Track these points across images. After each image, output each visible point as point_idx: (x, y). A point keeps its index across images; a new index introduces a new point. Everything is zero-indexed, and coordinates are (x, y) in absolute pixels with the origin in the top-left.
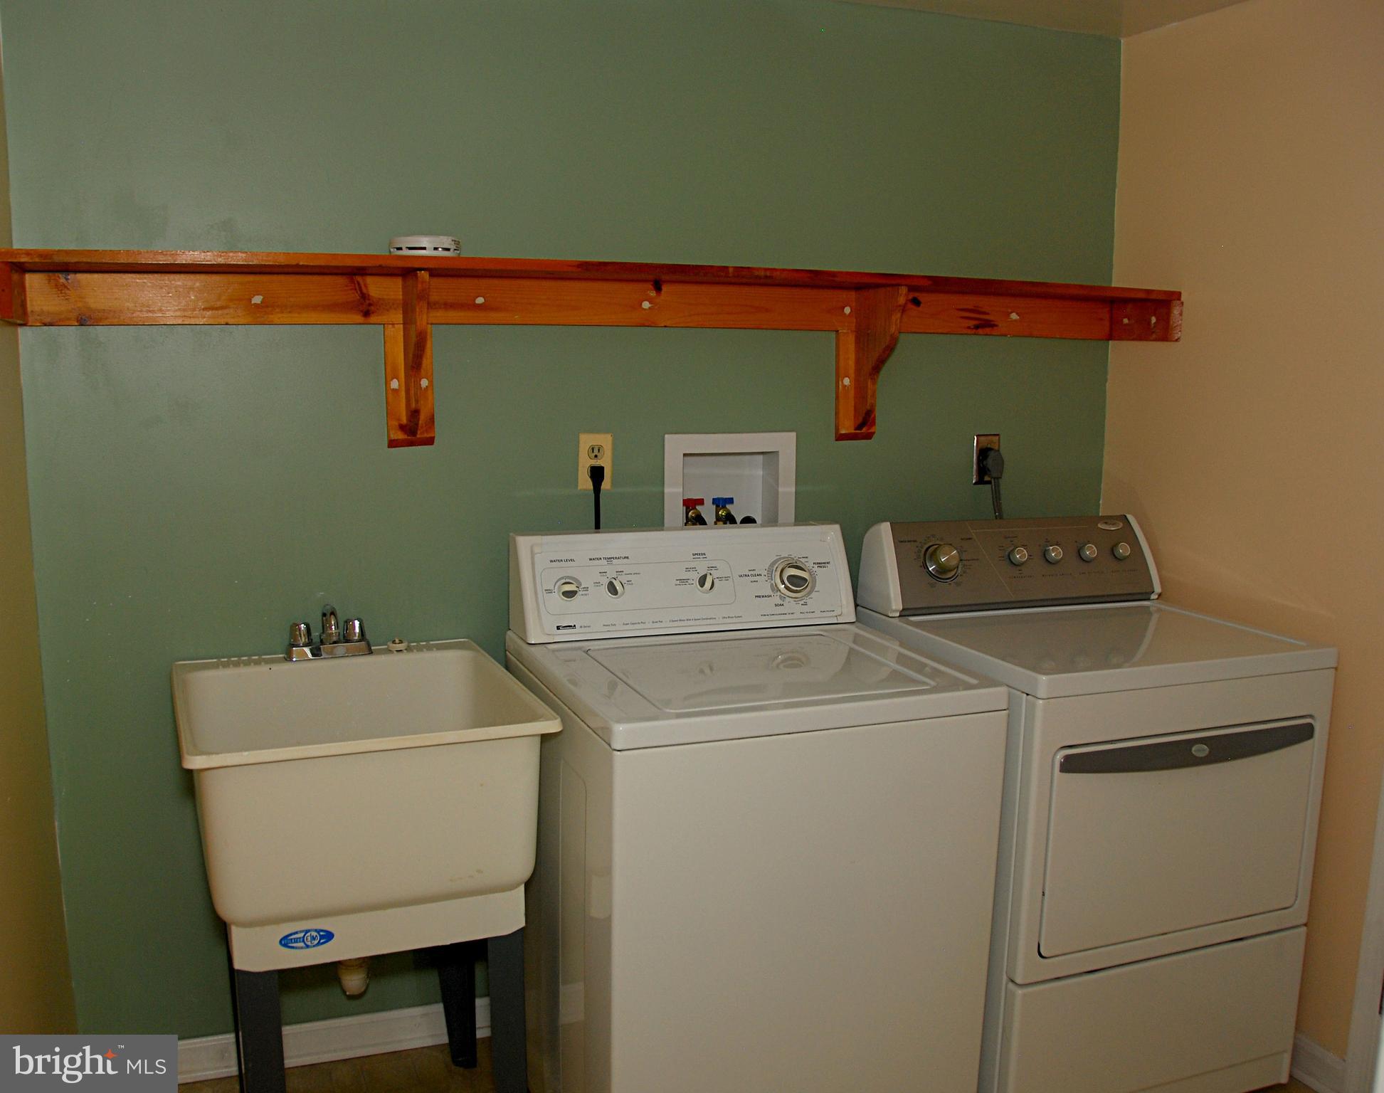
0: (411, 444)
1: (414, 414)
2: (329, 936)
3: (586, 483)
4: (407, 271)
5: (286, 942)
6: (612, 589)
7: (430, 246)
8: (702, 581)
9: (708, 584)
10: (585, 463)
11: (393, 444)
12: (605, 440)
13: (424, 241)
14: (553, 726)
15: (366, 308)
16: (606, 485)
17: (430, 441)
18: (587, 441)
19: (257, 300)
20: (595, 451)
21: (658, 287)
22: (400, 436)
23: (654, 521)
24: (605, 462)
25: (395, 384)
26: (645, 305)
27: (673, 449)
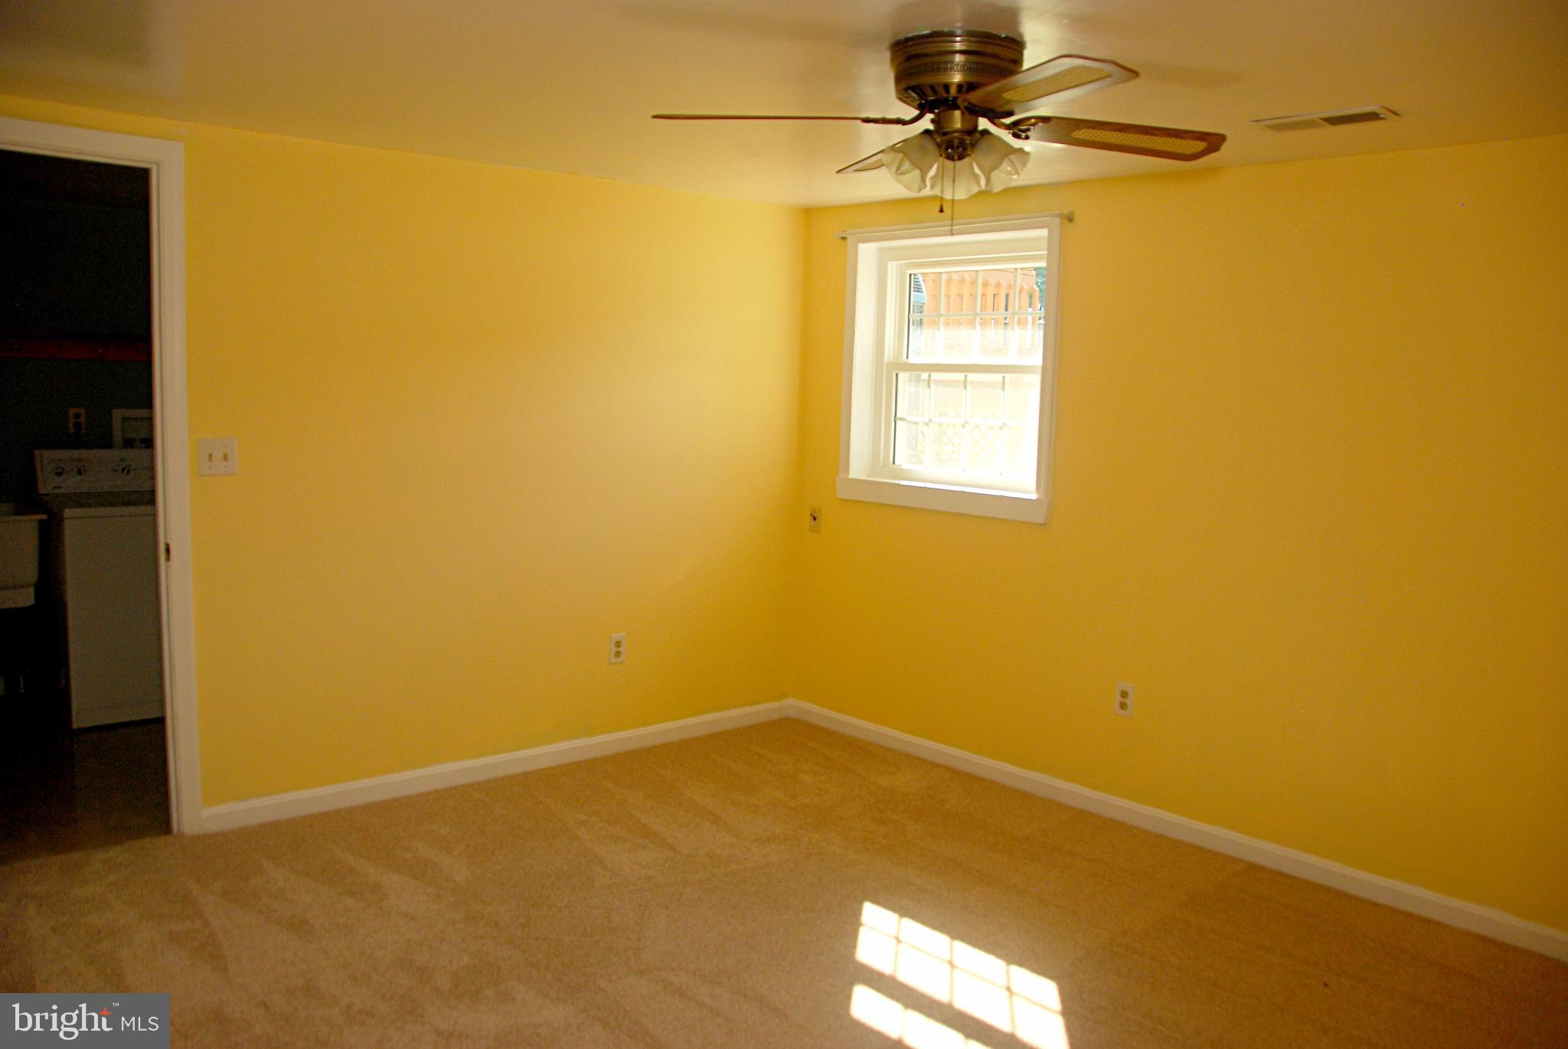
3: (73, 430)
6: (79, 472)
8: (123, 470)
10: (72, 420)
12: (82, 411)
14: (43, 517)
16: (83, 430)
18: (73, 411)
21: (107, 342)
23: (109, 445)
24: (82, 420)
26: (100, 351)
27: (118, 414)
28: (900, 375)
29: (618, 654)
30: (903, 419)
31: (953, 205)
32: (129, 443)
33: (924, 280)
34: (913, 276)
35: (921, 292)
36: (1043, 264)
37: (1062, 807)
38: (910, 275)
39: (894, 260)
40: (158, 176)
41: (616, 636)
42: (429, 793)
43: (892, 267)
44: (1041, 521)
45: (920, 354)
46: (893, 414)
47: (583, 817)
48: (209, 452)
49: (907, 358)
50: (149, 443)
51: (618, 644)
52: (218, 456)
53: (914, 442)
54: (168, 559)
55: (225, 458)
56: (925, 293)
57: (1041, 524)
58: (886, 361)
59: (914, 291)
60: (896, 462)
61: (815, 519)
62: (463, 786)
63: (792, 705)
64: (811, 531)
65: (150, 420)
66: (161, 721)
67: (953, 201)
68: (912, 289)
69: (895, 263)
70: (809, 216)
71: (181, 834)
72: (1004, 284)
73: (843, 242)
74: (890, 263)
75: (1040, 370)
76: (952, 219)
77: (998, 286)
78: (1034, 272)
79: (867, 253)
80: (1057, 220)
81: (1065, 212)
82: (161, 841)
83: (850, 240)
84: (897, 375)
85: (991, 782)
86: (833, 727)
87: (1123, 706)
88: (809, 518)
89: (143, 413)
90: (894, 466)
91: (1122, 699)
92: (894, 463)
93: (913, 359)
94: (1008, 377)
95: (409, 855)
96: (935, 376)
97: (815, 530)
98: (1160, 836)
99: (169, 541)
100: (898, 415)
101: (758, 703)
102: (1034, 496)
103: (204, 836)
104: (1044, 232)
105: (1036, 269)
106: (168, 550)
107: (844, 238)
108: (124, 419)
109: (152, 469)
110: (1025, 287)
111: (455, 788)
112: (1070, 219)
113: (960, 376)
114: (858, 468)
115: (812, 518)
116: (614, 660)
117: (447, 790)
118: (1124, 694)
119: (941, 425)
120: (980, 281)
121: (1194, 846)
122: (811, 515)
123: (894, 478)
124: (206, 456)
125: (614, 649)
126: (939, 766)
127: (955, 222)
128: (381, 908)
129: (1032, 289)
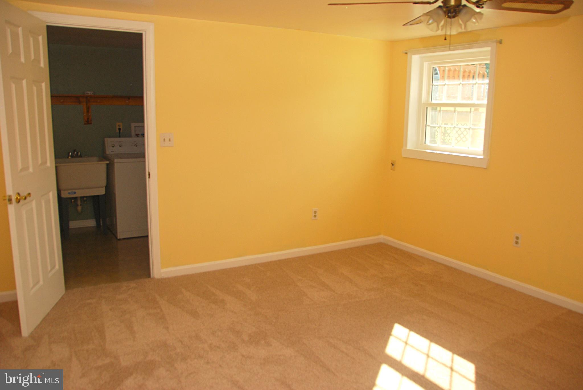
0: (87, 124)
1: (88, 119)
2: (75, 193)
3: (118, 131)
4: (86, 97)
5: (69, 193)
6: (120, 146)
7: (90, 93)
8: (135, 145)
9: (136, 146)
10: (118, 127)
11: (85, 124)
12: (121, 124)
13: (89, 92)
14: (108, 162)
15: (80, 102)
16: (121, 131)
17: (91, 124)
18: (118, 124)
19: (62, 101)
20: (119, 126)
21: (129, 99)
22: (86, 123)
23: (130, 136)
24: (121, 127)
25: (85, 114)
26: (127, 102)
27: (133, 125)
28: (428, 108)
29: (315, 216)
30: (429, 126)
31: (450, 38)
32: (137, 135)
33: (439, 70)
34: (434, 69)
35: (438, 75)
36: (488, 62)
37: (489, 282)
38: (433, 68)
39: (427, 62)
40: (145, 36)
41: (315, 209)
42: (243, 267)
43: (426, 65)
44: (485, 167)
45: (437, 99)
46: (425, 124)
47: (300, 278)
48: (163, 138)
49: (431, 101)
50: (143, 135)
51: (315, 212)
52: (167, 140)
53: (434, 135)
54: (149, 177)
55: (170, 140)
56: (439, 76)
57: (485, 168)
58: (423, 102)
59: (435, 74)
60: (426, 143)
61: (393, 165)
62: (255, 264)
63: (382, 238)
64: (391, 170)
65: (143, 127)
66: (147, 236)
67: (450, 35)
68: (434, 74)
69: (427, 63)
70: (392, 44)
71: (154, 278)
72: (472, 71)
73: (406, 55)
74: (425, 63)
75: (486, 106)
76: (450, 44)
77: (470, 72)
78: (485, 66)
79: (415, 59)
80: (495, 44)
81: (498, 40)
82: (147, 280)
83: (409, 54)
84: (427, 108)
85: (460, 271)
86: (398, 247)
87: (517, 243)
88: (391, 165)
89: (140, 124)
90: (425, 144)
91: (516, 240)
92: (425, 143)
93: (434, 102)
94: (473, 109)
95: (235, 289)
96: (443, 109)
97: (393, 169)
98: (530, 296)
99: (149, 171)
100: (427, 124)
101: (369, 236)
102: (482, 157)
103: (162, 279)
104: (489, 49)
105: (486, 64)
106: (149, 174)
107: (406, 53)
108: (135, 127)
109: (144, 145)
110: (481, 72)
111: (253, 265)
112: (500, 42)
113: (452, 109)
114: (411, 144)
115: (392, 165)
116: (313, 218)
117: (250, 265)
118: (517, 238)
119: (445, 128)
120: (462, 70)
121: (545, 301)
122: (392, 163)
123: (425, 149)
124: (163, 140)
125: (314, 214)
126: (440, 264)
127: (451, 45)
128: (224, 309)
129: (484, 73)
